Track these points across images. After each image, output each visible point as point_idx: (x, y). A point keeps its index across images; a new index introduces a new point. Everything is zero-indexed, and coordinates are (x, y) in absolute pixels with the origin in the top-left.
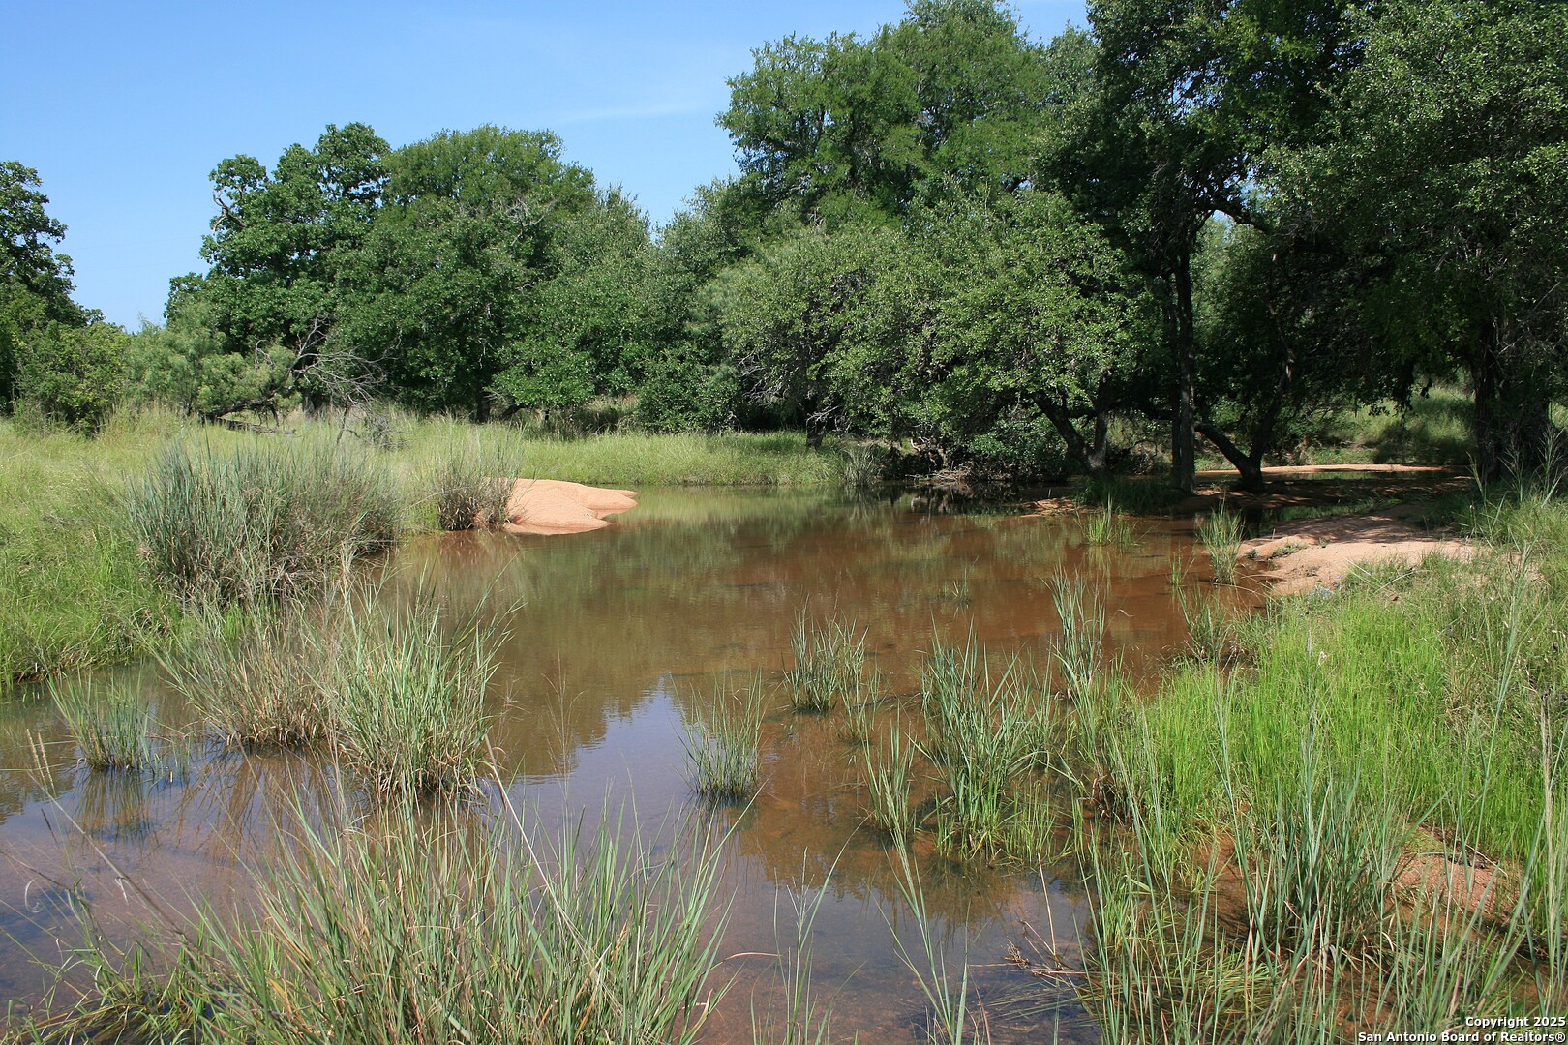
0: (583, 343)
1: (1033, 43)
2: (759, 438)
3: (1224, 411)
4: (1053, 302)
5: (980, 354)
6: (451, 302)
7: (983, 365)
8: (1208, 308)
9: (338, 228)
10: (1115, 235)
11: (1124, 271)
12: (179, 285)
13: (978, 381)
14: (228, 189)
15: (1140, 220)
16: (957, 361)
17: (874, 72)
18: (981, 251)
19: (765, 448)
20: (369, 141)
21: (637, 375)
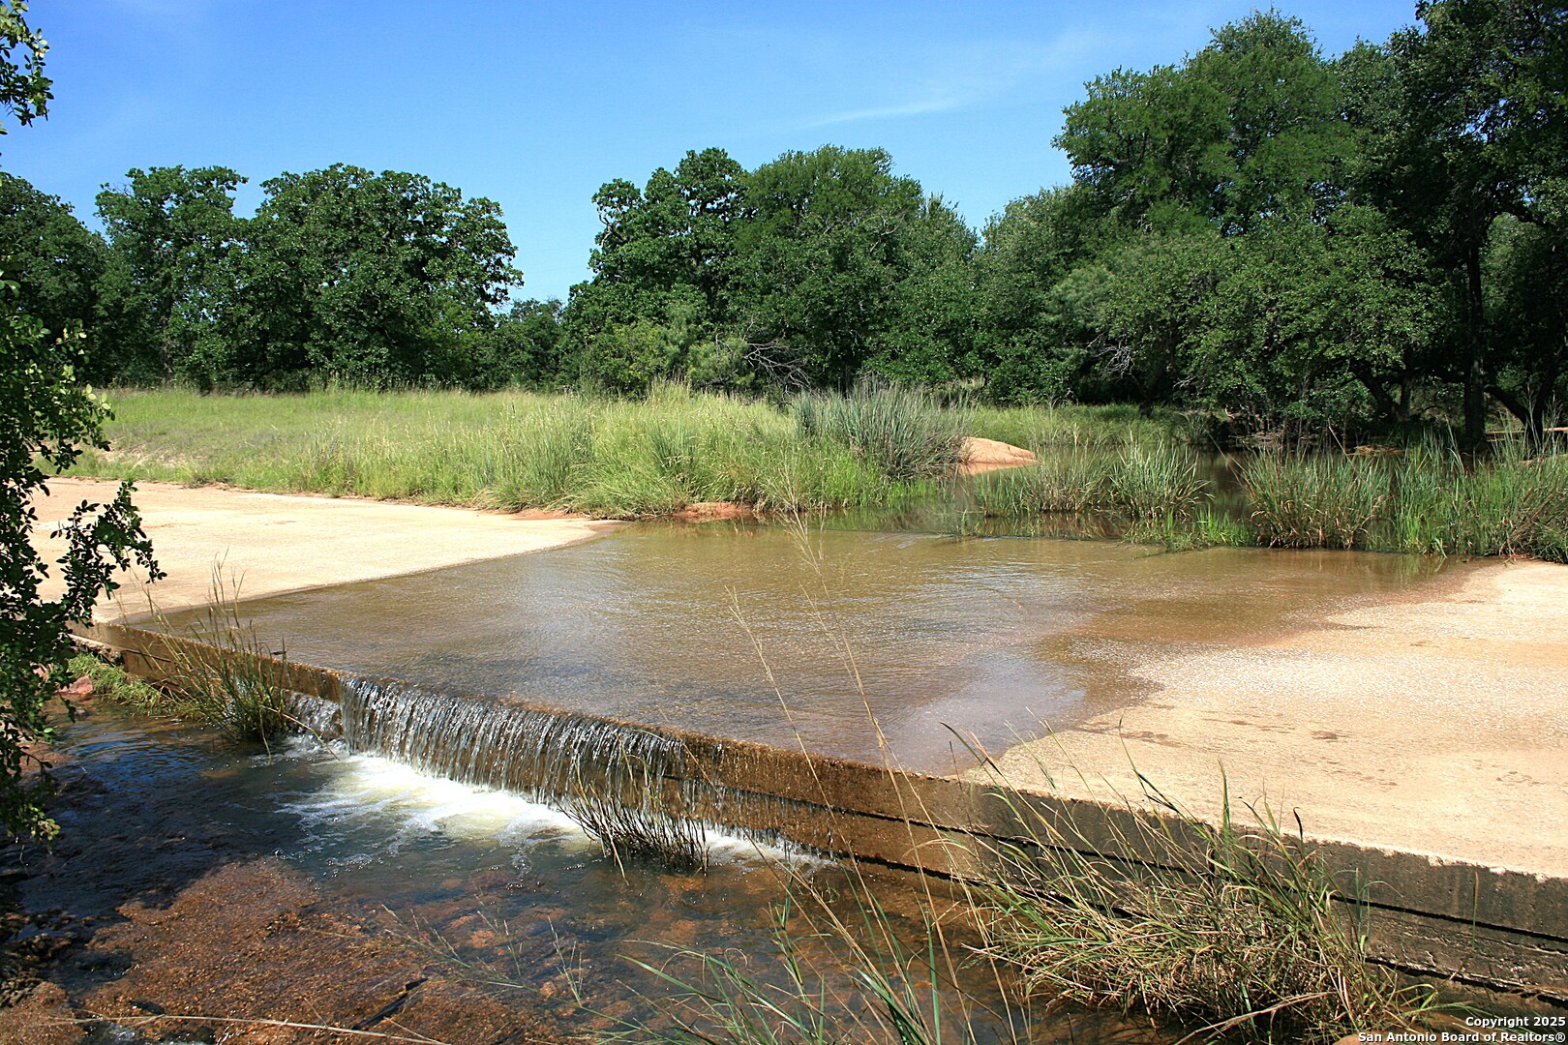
0: (939, 334)
1: (1326, 60)
2: (1097, 409)
3: (1507, 379)
4: (1373, 290)
5: (1318, 331)
6: (829, 301)
7: (1320, 340)
8: (1493, 291)
9: (703, 239)
10: (1421, 238)
11: (1429, 265)
12: (576, 292)
13: (1316, 352)
14: (608, 209)
15: (1442, 225)
16: (1299, 337)
17: (1192, 97)
18: (1314, 253)
19: (1107, 417)
20: (723, 163)
21: (992, 359)
